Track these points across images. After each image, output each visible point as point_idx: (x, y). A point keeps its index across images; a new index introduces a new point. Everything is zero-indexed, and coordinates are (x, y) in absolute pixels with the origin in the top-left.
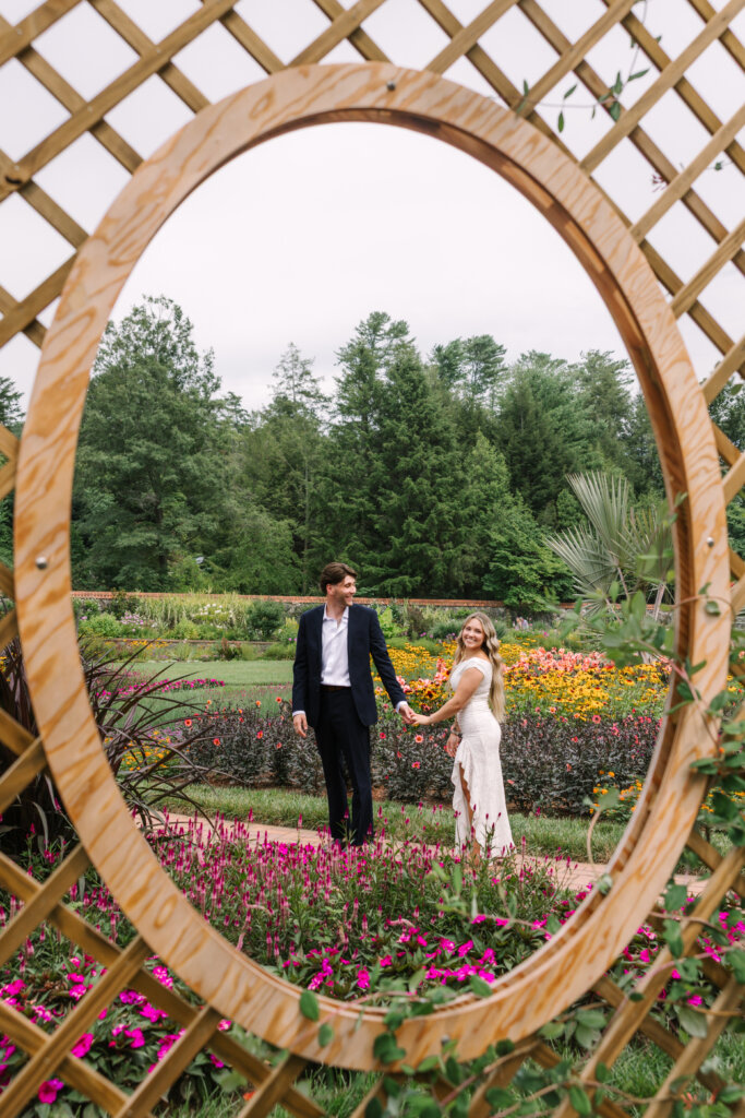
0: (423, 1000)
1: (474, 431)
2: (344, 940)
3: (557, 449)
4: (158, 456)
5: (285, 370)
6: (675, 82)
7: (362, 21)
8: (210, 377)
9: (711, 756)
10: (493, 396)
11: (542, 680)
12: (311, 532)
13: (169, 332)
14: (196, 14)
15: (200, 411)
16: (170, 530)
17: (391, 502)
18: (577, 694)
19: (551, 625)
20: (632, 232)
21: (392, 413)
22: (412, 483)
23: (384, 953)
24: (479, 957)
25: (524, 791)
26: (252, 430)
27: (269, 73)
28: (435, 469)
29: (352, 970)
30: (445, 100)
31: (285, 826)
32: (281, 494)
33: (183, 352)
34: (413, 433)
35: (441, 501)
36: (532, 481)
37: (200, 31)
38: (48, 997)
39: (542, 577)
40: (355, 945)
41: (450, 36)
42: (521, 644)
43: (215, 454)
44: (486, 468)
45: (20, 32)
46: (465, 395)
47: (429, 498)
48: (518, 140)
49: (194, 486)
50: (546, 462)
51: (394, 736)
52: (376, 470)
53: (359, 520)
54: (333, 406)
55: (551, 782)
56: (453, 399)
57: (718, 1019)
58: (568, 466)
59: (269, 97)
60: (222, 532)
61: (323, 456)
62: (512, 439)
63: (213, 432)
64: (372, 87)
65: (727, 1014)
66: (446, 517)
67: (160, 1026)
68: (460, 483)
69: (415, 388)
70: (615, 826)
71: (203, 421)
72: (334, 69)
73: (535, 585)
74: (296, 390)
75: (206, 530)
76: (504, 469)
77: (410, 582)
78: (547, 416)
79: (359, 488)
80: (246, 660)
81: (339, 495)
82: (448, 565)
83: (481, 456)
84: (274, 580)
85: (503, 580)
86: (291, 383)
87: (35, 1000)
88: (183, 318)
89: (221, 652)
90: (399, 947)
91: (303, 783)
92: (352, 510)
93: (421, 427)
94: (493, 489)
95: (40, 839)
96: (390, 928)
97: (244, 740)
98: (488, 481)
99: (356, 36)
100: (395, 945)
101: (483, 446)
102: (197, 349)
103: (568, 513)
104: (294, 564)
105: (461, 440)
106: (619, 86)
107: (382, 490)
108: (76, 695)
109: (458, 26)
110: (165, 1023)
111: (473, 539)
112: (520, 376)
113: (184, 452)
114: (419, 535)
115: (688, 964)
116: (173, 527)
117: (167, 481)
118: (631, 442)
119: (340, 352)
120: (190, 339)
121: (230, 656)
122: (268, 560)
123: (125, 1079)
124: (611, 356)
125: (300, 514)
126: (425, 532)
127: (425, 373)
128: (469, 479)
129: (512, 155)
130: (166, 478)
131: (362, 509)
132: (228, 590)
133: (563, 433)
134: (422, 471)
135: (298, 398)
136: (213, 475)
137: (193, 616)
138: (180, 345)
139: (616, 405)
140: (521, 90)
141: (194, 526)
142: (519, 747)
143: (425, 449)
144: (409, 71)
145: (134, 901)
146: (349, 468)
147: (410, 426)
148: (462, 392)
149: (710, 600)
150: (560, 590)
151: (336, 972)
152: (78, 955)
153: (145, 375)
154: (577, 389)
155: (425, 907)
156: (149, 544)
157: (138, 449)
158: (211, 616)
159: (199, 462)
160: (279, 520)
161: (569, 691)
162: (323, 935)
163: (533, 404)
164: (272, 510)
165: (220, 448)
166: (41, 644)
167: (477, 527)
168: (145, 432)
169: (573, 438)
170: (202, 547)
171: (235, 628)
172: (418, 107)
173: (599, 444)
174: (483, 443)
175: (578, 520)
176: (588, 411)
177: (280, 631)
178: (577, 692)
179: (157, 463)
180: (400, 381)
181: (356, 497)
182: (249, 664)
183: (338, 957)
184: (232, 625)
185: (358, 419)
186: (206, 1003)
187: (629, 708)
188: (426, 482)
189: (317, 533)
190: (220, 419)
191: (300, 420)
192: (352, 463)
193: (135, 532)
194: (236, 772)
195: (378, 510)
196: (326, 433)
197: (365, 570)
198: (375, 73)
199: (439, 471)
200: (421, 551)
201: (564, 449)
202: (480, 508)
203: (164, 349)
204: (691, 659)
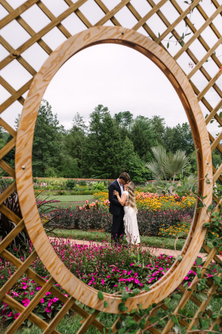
0: (132, 293)
1: (125, 136)
2: (97, 271)
3: (146, 141)
4: (42, 142)
5: (76, 119)
6: (198, 37)
7: (114, 14)
8: (56, 121)
9: (208, 222)
10: (130, 127)
11: (144, 200)
12: (83, 162)
13: (45, 109)
14: (68, 9)
15: (53, 130)
16: (45, 161)
17: (104, 154)
18: (154, 204)
19: (145, 186)
20: (187, 77)
21: (104, 131)
22: (109, 149)
23: (108, 274)
24: (134, 275)
25: (141, 229)
26: (67, 135)
27: (88, 28)
28: (115, 146)
29: (100, 279)
30: (137, 38)
31: (78, 239)
32: (75, 151)
33: (49, 114)
34: (109, 136)
35: (116, 154)
36: (140, 149)
37: (69, 14)
38: (16, 289)
39: (142, 174)
40: (100, 272)
41: (138, 20)
42: (138, 191)
43: (57, 141)
44: (128, 145)
45: (17, 11)
46: (123, 126)
47: (113, 153)
48: (157, 51)
49: (52, 149)
50: (143, 144)
51: (107, 215)
52: (100, 146)
53: (95, 159)
54: (88, 129)
55: (148, 227)
56: (119, 127)
57: (210, 295)
58: (149, 145)
59: (89, 34)
60: (59, 161)
61: (86, 142)
62: (135, 138)
63: (57, 135)
64: (117, 33)
65: (213, 293)
66: (118, 158)
67: (48, 297)
68: (121, 149)
69: (110, 124)
70: (165, 239)
71: (54, 132)
72: (107, 28)
73: (141, 176)
74: (79, 124)
75: (55, 161)
76: (133, 146)
77: (108, 175)
78: (144, 132)
79: (95, 150)
80: (66, 195)
81: (90, 152)
82: (118, 170)
83: (127, 142)
84: (73, 174)
85: (132, 174)
86: (77, 123)
87: (13, 290)
88: (49, 105)
89: (59, 193)
90: (112, 272)
91: (83, 228)
92: (93, 156)
93: (111, 134)
94: (130, 151)
95: (13, 245)
96: (109, 268)
97: (67, 217)
98: (129, 149)
99: (112, 19)
100: (111, 272)
101: (127, 140)
102: (53, 113)
103: (149, 157)
104: (78, 170)
105: (122, 138)
106: (183, 37)
107: (101, 151)
108: (34, 206)
109: (141, 18)
110: (50, 296)
111: (125, 164)
112: (137, 121)
113: (49, 141)
114: (111, 163)
115: (203, 280)
116: (46, 160)
117: (45, 148)
118: (165, 139)
119: (90, 115)
120: (51, 110)
121: (61, 194)
122: (71, 169)
123: (39, 312)
124: (160, 117)
125: (80, 157)
126: (112, 162)
127: (112, 121)
128: (124, 148)
129: (155, 54)
130: (44, 147)
131: (96, 156)
132: (61, 177)
133: (147, 136)
134: (111, 146)
135: (79, 126)
136: (57, 147)
137: (52, 184)
138: (48, 112)
139: (161, 129)
140: (158, 36)
141: (52, 160)
142: (140, 218)
143: (112, 140)
144: (127, 29)
145: (50, 267)
146: (93, 145)
147: (109, 134)
148: (122, 126)
149: (208, 179)
150: (147, 177)
151: (95, 280)
152: (24, 277)
153: (39, 120)
154: (151, 125)
155: (118, 261)
156: (40, 165)
157: (37, 139)
158: (56, 184)
159: (53, 143)
160: (74, 158)
161: (152, 203)
162: (91, 270)
163: (140, 129)
164: (72, 156)
165: (59, 139)
166: (24, 191)
167: (126, 161)
168: (39, 135)
169: (150, 138)
170: (54, 165)
171: (63, 187)
172: (130, 40)
173: (157, 139)
174: (127, 139)
175: (152, 159)
176: (154, 131)
177: (75, 187)
178: (154, 203)
179: (42, 143)
180: (106, 123)
181: (94, 153)
182: (66, 196)
183: (96, 276)
184: (62, 186)
185: (95, 132)
186: (71, 295)
187: (167, 207)
188: (112, 149)
189: (84, 162)
190: (59, 132)
191: (80, 132)
192: (93, 144)
193: (36, 161)
194: (65, 225)
195: (100, 156)
196: (87, 136)
197: (97, 172)
198: (118, 29)
199: (116, 146)
200: (111, 167)
201: (148, 141)
202: (127, 156)
203: (44, 113)
204: (203, 195)
